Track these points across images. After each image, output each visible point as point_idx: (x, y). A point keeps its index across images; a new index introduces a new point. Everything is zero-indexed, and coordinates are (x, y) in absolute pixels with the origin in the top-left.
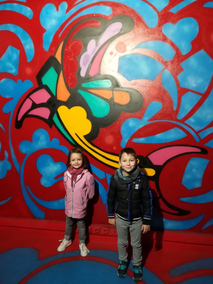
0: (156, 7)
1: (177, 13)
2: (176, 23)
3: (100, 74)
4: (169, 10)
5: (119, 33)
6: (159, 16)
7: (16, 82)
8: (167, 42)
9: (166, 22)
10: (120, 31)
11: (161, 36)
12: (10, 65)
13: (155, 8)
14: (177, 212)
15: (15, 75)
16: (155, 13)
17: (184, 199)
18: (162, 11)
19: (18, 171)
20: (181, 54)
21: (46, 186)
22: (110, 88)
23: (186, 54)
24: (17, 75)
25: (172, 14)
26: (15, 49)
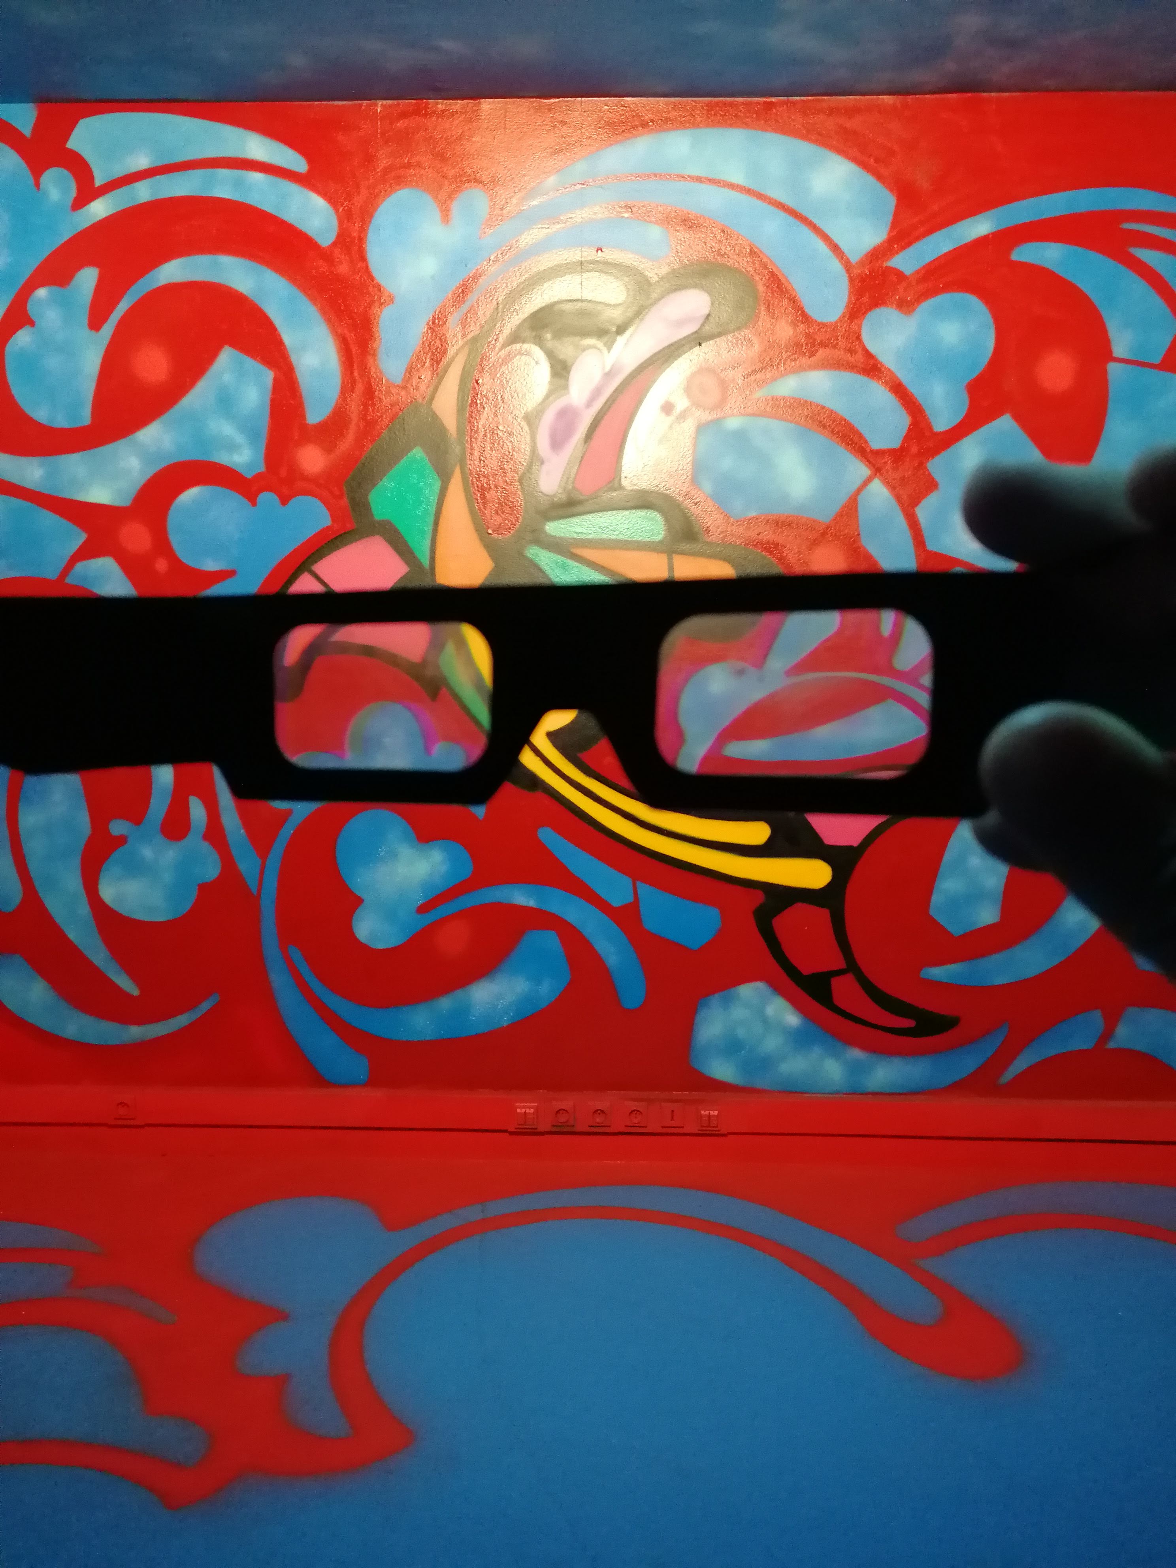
0: (841, 245)
1: (917, 272)
2: (914, 310)
3: (621, 487)
4: (888, 259)
5: (696, 332)
6: (851, 280)
7: (254, 502)
8: (879, 378)
9: (877, 302)
10: (703, 325)
11: (859, 357)
12: (227, 429)
13: (835, 248)
14: (910, 1023)
15: (249, 475)
16: (836, 266)
17: (937, 973)
18: (862, 263)
19: (253, 885)
20: (929, 427)
21: (380, 946)
22: (661, 542)
23: (947, 428)
24: (258, 477)
25: (900, 275)
26: (251, 365)
